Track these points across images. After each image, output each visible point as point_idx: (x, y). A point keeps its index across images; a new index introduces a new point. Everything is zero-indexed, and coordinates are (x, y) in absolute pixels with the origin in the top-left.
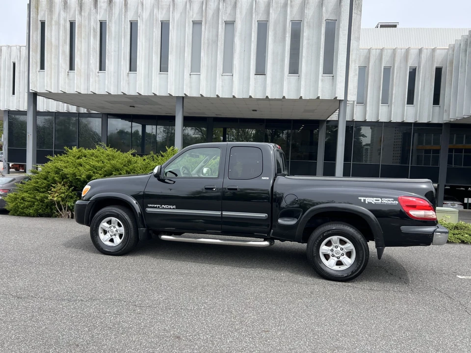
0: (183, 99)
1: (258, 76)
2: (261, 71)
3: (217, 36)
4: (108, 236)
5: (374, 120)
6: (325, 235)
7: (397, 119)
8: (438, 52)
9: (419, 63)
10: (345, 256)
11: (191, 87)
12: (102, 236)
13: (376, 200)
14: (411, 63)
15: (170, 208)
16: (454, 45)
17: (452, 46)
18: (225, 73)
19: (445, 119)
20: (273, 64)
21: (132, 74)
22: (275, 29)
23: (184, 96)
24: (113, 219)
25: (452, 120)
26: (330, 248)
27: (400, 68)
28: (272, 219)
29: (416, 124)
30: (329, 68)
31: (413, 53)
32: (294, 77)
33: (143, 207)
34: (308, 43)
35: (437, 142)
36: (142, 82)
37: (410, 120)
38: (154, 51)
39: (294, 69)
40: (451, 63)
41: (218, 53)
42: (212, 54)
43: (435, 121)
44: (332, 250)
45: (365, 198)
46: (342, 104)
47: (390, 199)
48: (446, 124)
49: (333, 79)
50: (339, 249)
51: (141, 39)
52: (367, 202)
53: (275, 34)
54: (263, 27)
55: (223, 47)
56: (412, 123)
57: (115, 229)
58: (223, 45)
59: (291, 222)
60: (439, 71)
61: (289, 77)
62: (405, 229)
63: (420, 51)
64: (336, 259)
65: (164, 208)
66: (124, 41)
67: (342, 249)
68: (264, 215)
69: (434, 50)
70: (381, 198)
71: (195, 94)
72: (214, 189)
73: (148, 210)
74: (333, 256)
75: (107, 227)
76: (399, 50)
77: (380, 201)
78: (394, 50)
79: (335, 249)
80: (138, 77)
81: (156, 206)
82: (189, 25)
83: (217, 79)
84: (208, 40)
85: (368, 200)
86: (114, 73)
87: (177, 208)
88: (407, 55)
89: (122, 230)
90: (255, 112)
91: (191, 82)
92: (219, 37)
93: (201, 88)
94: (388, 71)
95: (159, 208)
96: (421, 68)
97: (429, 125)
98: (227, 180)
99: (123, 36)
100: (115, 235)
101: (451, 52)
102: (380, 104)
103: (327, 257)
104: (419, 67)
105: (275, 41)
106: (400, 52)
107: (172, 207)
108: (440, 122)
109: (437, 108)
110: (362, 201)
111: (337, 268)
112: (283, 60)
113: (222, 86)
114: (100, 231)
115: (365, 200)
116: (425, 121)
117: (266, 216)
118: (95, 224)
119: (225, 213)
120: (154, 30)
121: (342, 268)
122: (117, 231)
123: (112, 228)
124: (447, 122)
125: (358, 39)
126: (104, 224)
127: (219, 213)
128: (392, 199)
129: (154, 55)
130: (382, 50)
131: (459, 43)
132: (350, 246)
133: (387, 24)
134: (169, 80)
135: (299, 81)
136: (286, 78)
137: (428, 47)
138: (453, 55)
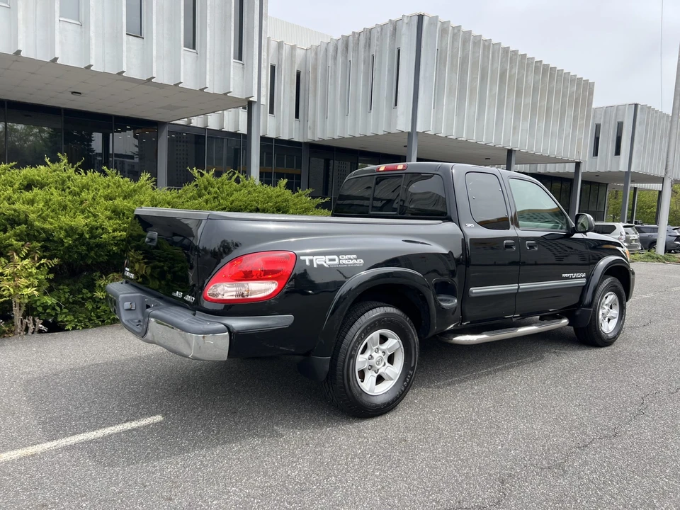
1: (132, 37)
8: (298, 52)
9: (280, 60)
14: (271, 60)
16: (318, 48)
17: (314, 47)
18: (66, 18)
19: (309, 137)
25: (317, 139)
29: (278, 141)
31: (274, 46)
32: (190, 53)
35: (299, 166)
37: (271, 134)
40: (315, 69)
43: (296, 139)
46: (255, 108)
48: (306, 143)
49: (243, 68)
56: (273, 139)
61: (185, 52)
63: (280, 45)
69: (293, 48)
83: (56, 26)
88: (267, 47)
93: (20, 37)
96: (283, 67)
97: (289, 142)
101: (311, 55)
104: (280, 65)
108: (301, 141)
109: (298, 122)
113: (62, 43)
116: (287, 138)
124: (309, 141)
131: (324, 46)
135: (197, 60)
136: (182, 52)
137: (288, 42)
138: (316, 59)
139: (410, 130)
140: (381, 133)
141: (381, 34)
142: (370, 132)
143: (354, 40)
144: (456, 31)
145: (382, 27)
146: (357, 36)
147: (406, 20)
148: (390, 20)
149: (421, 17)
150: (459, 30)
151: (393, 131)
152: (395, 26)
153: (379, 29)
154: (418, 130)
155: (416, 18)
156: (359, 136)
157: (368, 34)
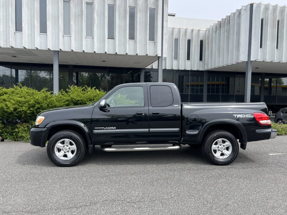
0: (58, 53)
1: (110, 39)
2: (111, 36)
3: (82, 12)
4: (62, 153)
5: (170, 68)
6: (215, 138)
7: (182, 68)
8: (201, 32)
9: (192, 37)
10: (225, 150)
11: (64, 45)
12: (57, 153)
13: (242, 116)
14: (188, 37)
15: (112, 129)
16: (209, 29)
18: (88, 36)
19: (206, 68)
20: (119, 32)
21: (18, 34)
22: (119, 11)
23: (59, 50)
24: (67, 140)
25: (209, 69)
26: (217, 146)
27: (183, 39)
28: (182, 131)
29: (192, 71)
30: (152, 38)
31: (189, 31)
32: (132, 42)
33: (91, 129)
34: (140, 21)
36: (27, 39)
37: (188, 68)
38: (35, 18)
39: (132, 37)
40: (208, 38)
41: (83, 23)
42: (78, 23)
43: (201, 70)
44: (218, 147)
45: (236, 115)
46: (160, 59)
47: (249, 115)
49: (155, 44)
50: (222, 146)
51: (25, 9)
52: (238, 117)
53: (119, 14)
54: (112, 9)
55: (85, 19)
56: (189, 70)
57: (68, 147)
58: (86, 17)
59: (196, 132)
60: (202, 42)
61: (129, 41)
62: (258, 131)
63: (192, 30)
64: (221, 152)
65: (107, 129)
66: (11, 9)
67: (224, 146)
68: (177, 129)
69: (199, 31)
70: (245, 114)
71: (67, 49)
72: (143, 114)
73: (95, 131)
74: (219, 150)
75: (61, 146)
76: (182, 29)
77: (245, 116)
78: (180, 29)
79: (220, 146)
80: (23, 36)
81: (101, 128)
82: (61, 2)
83: (83, 40)
84: (75, 13)
85: (239, 116)
86: (3, 32)
87: (117, 129)
88: (186, 33)
89: (74, 147)
90: (104, 62)
91: (64, 41)
92: (83, 12)
93: (72, 45)
94: (177, 40)
95: (103, 129)
96: (193, 40)
97: (198, 71)
98: (151, 108)
99: (10, 6)
100: (68, 152)
101: (207, 32)
102: (174, 60)
103: (215, 151)
104: (192, 39)
105: (119, 18)
106: (182, 31)
107: (113, 128)
108: (203, 70)
109: (201, 62)
110: (235, 117)
111: (221, 157)
112: (125, 31)
113: (86, 45)
114: (56, 150)
115: (236, 116)
116: (196, 69)
117: (178, 130)
118: (51, 145)
119: (151, 130)
120: (35, 3)
121: (225, 157)
122: (69, 148)
123: (66, 147)
124: (207, 70)
125: (167, 21)
126: (59, 145)
127: (147, 130)
128: (251, 115)
129: (35, 21)
130: (173, 28)
131: (212, 28)
132: (228, 143)
133: (170, 14)
134: (48, 39)
135: (135, 44)
136: (127, 41)
137: (196, 28)
138: (209, 34)
139: (247, 60)
140: (234, 63)
141: (234, 17)
142: (230, 63)
143: (222, 22)
144: (275, 7)
145: (234, 14)
146: (224, 20)
147: (244, 8)
148: (237, 10)
149: (252, 5)
150: (277, 7)
151: (239, 62)
152: (239, 12)
153: (233, 15)
154: (251, 60)
155: (249, 6)
156: (225, 65)
157: (228, 18)
